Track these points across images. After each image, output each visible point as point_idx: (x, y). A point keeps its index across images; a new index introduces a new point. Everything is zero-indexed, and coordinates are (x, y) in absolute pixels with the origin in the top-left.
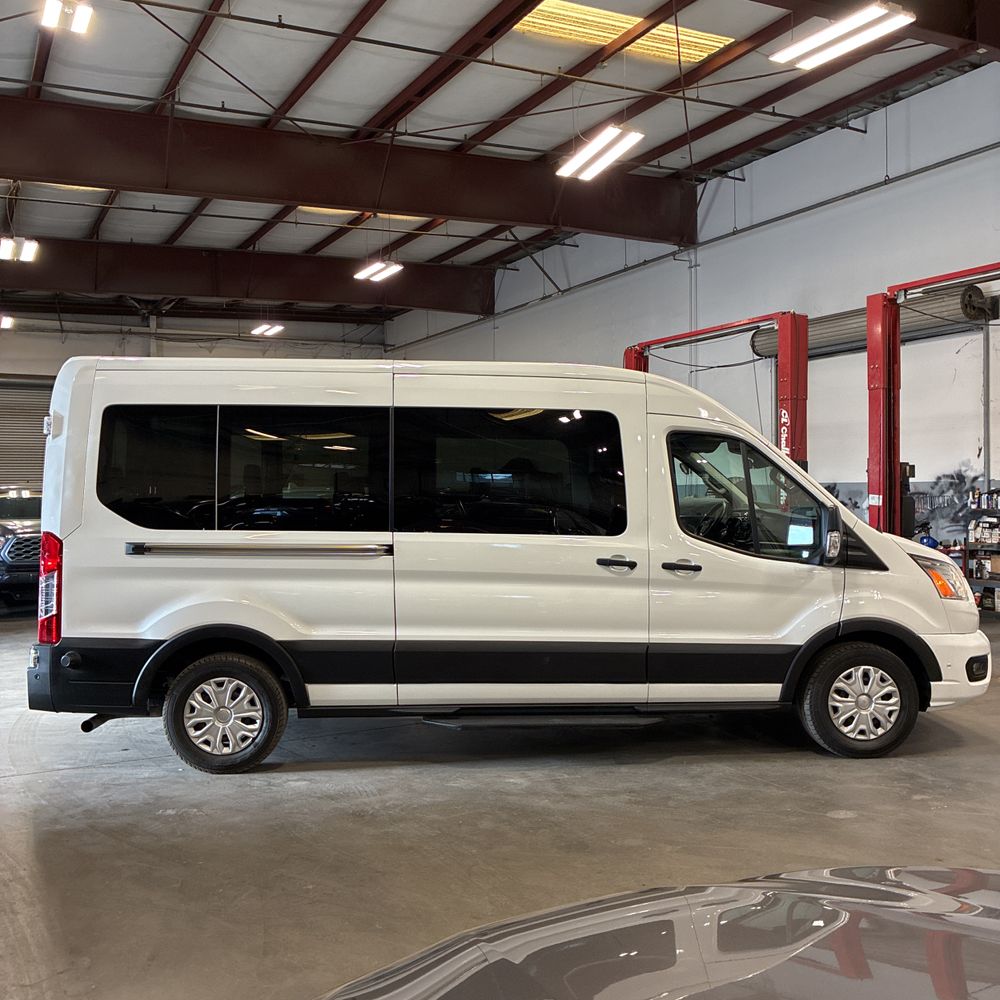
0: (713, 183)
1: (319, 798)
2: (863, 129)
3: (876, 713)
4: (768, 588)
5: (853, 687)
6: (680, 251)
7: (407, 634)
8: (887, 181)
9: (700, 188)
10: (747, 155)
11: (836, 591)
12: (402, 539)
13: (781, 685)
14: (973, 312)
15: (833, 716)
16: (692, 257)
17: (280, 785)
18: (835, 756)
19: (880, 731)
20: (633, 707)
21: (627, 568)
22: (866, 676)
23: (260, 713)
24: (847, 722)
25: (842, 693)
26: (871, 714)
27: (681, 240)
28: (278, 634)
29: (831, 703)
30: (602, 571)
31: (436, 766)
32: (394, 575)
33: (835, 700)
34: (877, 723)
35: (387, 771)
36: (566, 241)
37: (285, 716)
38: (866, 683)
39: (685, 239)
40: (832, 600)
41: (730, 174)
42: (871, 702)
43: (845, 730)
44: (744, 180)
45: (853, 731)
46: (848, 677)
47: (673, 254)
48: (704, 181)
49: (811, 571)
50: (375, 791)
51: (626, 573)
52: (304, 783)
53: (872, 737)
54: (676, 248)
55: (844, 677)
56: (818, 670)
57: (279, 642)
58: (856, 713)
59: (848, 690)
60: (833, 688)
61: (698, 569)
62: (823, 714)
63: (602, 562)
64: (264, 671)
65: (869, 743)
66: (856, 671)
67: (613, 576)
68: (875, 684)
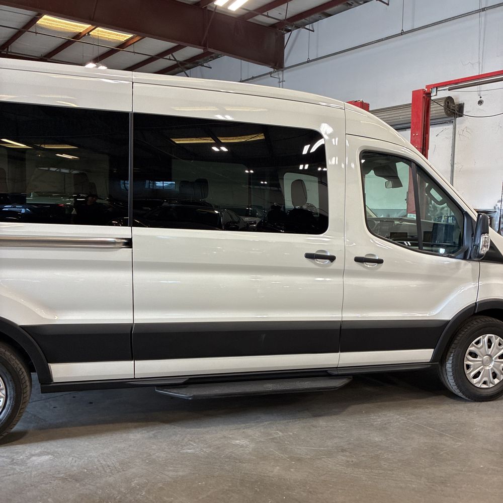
0: (295, 32)
1: (64, 479)
2: (387, 2)
3: (494, 369)
4: (429, 277)
5: (481, 350)
6: (274, 72)
7: (144, 317)
8: (402, 33)
9: (287, 36)
10: (317, 16)
11: (474, 280)
12: (140, 233)
13: (433, 350)
14: (449, 112)
15: (467, 372)
16: (281, 76)
17: (23, 463)
18: (466, 401)
19: (496, 381)
20: (326, 371)
21: (328, 261)
22: (490, 341)
23: (4, 392)
24: (476, 376)
25: (474, 355)
26: (492, 369)
27: (275, 65)
28: (21, 320)
29: (466, 362)
30: (309, 263)
31: (167, 426)
32: (132, 266)
33: (469, 360)
34: (495, 376)
35: (124, 435)
36: (205, 65)
37: (28, 393)
38: (489, 347)
39: (277, 65)
40: (472, 285)
41: (307, 27)
42: (491, 360)
43: (475, 381)
44: (313, 31)
45: (479, 382)
46: (478, 343)
47: (270, 73)
48: (289, 31)
49: (458, 264)
50: (117, 465)
51: (327, 265)
52: (47, 457)
53: (491, 385)
54: (272, 70)
55: (475, 343)
56: (458, 338)
57: (23, 327)
58: (482, 369)
59: (478, 352)
60: (468, 351)
61: (380, 262)
62: (460, 371)
63: (309, 256)
64: (8, 353)
65: (489, 390)
66: (484, 338)
67: (317, 267)
68: (495, 348)
